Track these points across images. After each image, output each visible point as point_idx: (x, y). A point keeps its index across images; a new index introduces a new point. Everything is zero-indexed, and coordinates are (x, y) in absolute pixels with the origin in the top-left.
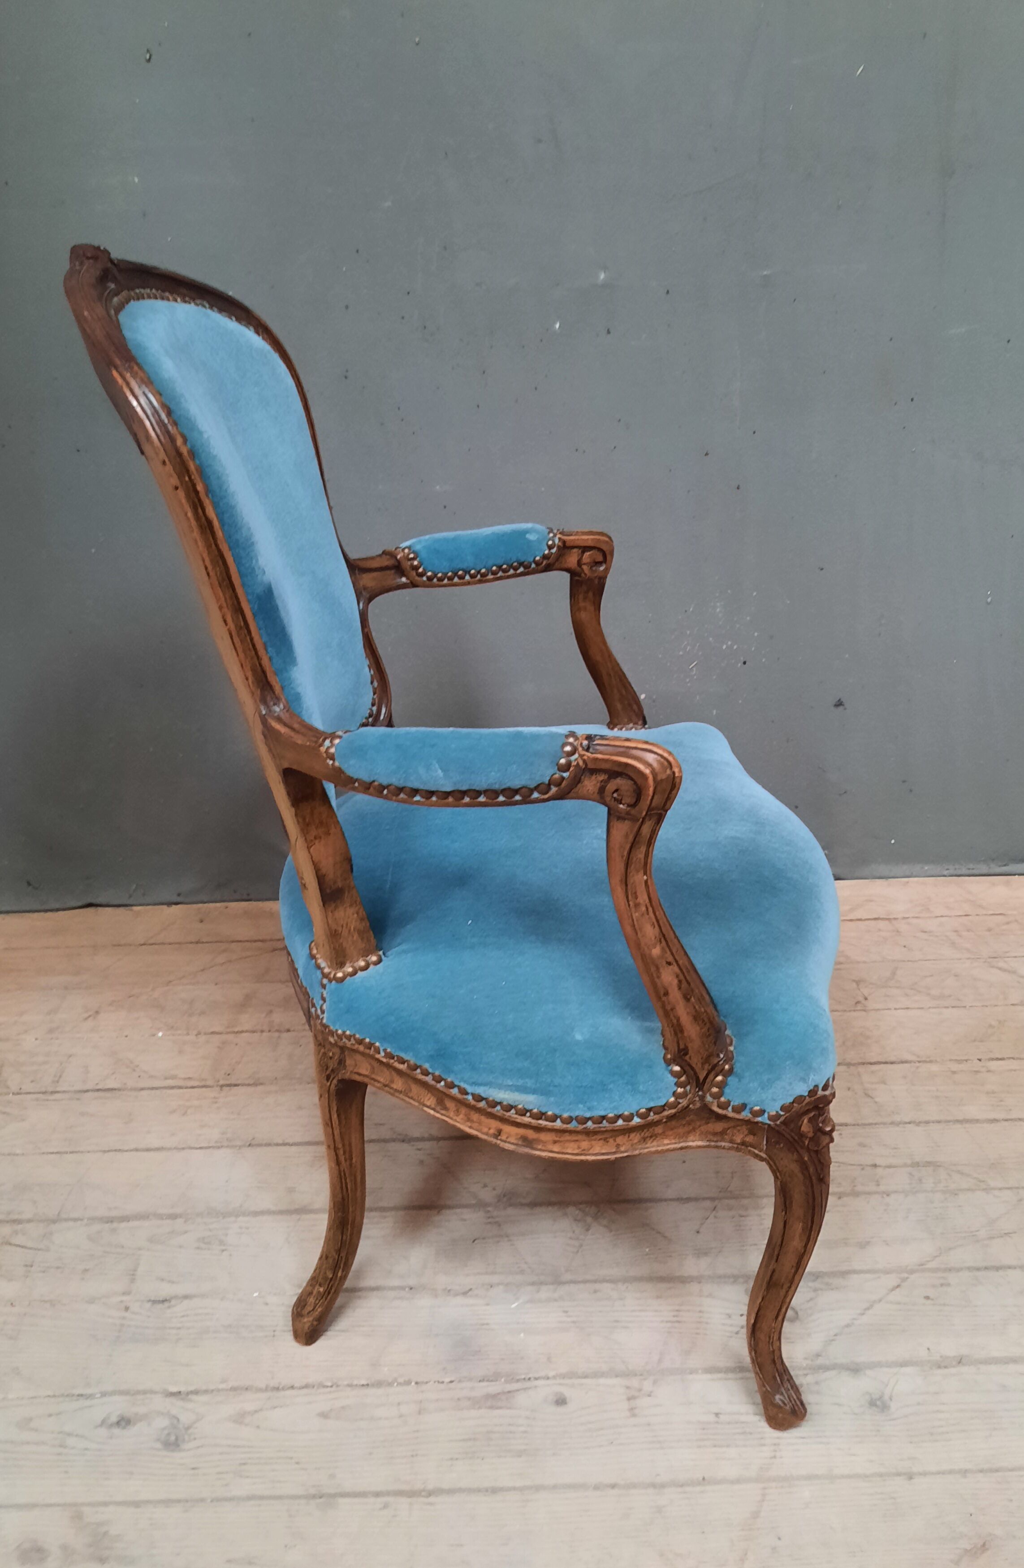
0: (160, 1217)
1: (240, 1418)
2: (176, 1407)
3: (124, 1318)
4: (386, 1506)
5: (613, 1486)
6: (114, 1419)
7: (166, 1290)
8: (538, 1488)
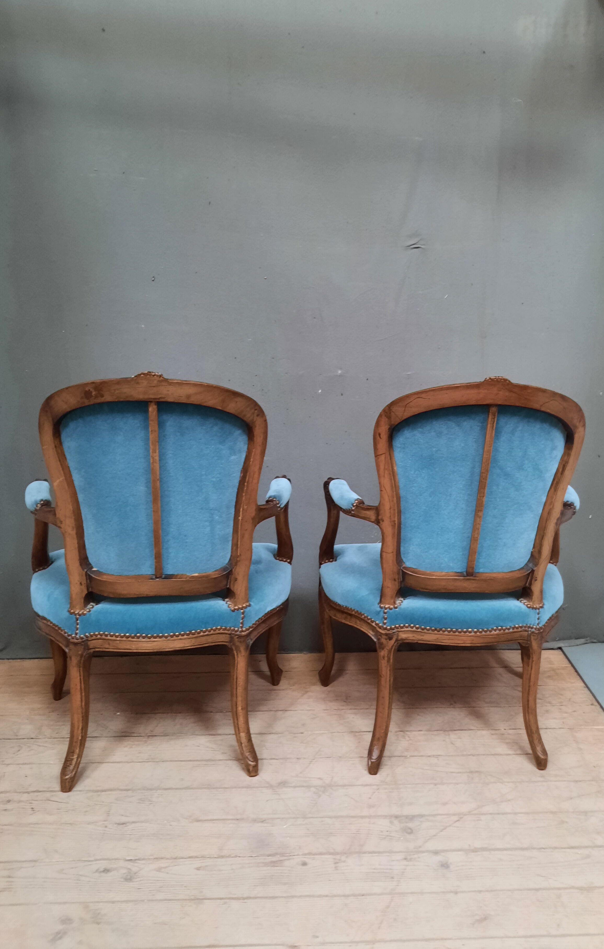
0: (121, 790)
1: (159, 870)
2: (129, 865)
3: (105, 831)
4: (225, 903)
5: (327, 896)
6: (102, 870)
7: (124, 819)
8: (293, 897)
